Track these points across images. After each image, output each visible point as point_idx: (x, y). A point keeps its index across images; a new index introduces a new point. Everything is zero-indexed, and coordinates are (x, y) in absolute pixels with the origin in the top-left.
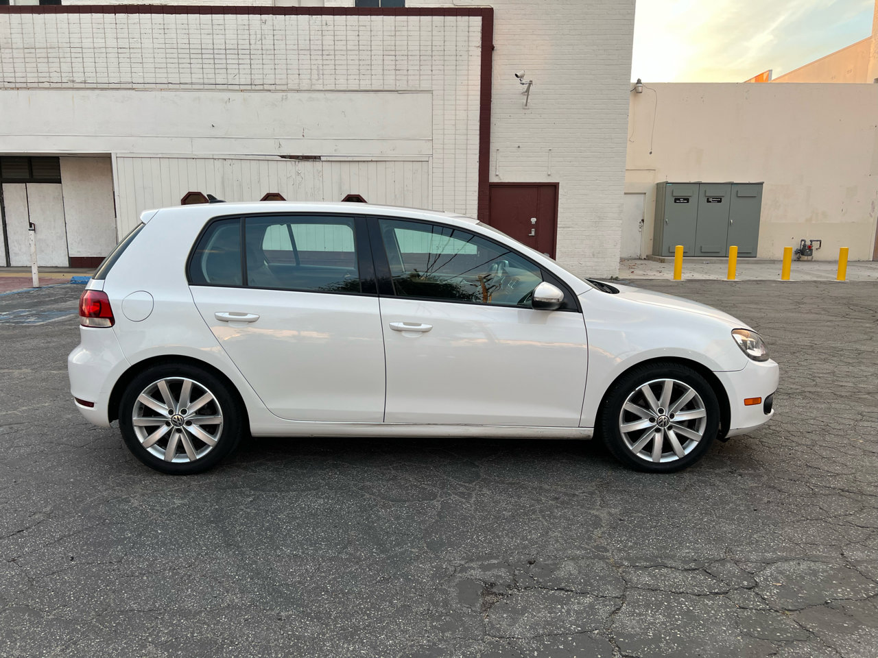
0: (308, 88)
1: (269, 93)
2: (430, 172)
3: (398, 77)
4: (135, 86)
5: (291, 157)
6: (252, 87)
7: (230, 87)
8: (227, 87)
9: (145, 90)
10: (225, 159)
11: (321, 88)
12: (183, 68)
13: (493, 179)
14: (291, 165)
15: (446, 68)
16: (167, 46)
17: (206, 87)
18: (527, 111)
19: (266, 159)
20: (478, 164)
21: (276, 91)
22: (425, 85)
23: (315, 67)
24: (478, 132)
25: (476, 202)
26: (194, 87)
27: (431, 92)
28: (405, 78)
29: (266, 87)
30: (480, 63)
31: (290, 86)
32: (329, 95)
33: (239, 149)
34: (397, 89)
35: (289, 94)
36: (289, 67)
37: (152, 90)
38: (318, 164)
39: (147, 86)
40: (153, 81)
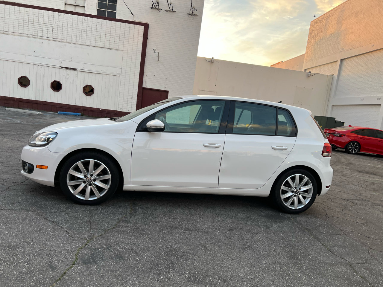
0: (75, 43)
1: (59, 42)
2: (120, 80)
3: (110, 44)
4: (4, 32)
5: (65, 68)
6: (52, 39)
7: (43, 38)
8: (42, 38)
9: (8, 34)
10: (38, 65)
11: (80, 43)
12: (25, 28)
13: (144, 86)
14: (65, 71)
15: (129, 43)
16: (20, 19)
17: (34, 36)
18: (158, 63)
19: (56, 67)
20: (138, 80)
21: (62, 42)
22: (121, 48)
23: (78, 35)
24: (139, 68)
25: (137, 94)
26: (29, 36)
27: (123, 51)
28: (113, 44)
29: (58, 40)
30: (142, 43)
31: (68, 41)
32: (83, 46)
33: (45, 62)
34: (110, 48)
35: (67, 44)
36: (68, 33)
37: (11, 35)
38: (76, 72)
39: (9, 33)
40: (12, 31)
